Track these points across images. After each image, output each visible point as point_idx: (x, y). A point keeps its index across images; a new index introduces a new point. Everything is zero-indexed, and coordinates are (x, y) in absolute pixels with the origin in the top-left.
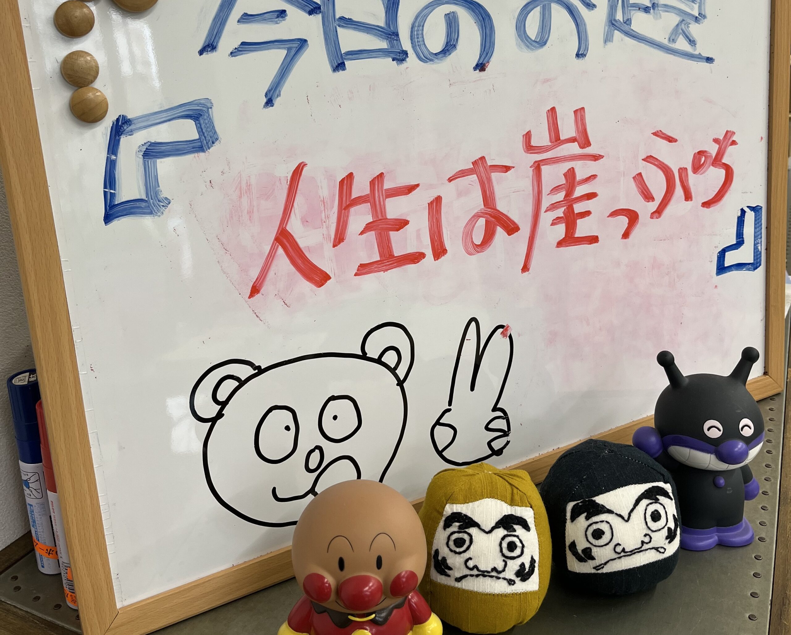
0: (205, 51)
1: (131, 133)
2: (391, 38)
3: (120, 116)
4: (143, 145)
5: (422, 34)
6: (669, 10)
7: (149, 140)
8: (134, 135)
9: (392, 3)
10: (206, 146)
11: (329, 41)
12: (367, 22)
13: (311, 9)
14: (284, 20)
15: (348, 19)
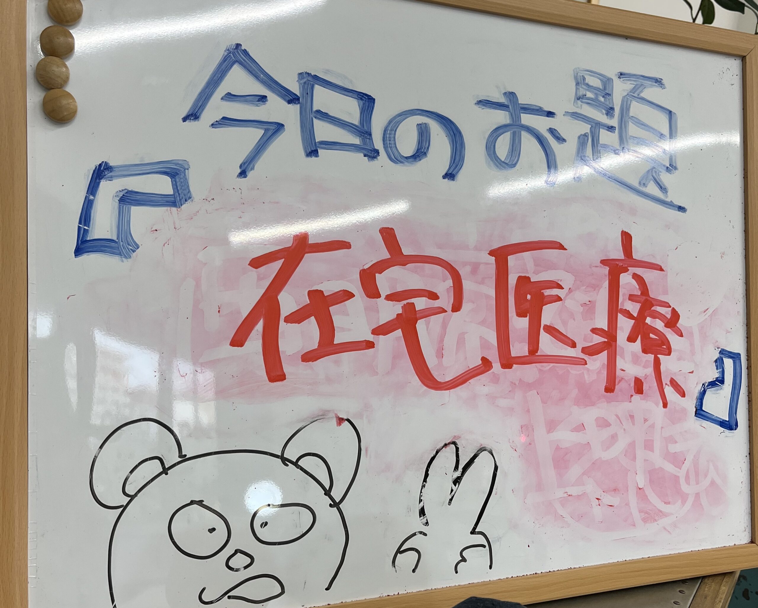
0: (188, 118)
1: (111, 179)
2: (364, 137)
3: (103, 162)
4: (120, 191)
5: (394, 138)
6: (639, 156)
7: (126, 188)
8: (113, 181)
9: (367, 107)
10: (179, 203)
11: (304, 129)
12: (342, 119)
13: (291, 99)
14: (264, 104)
15: (325, 113)
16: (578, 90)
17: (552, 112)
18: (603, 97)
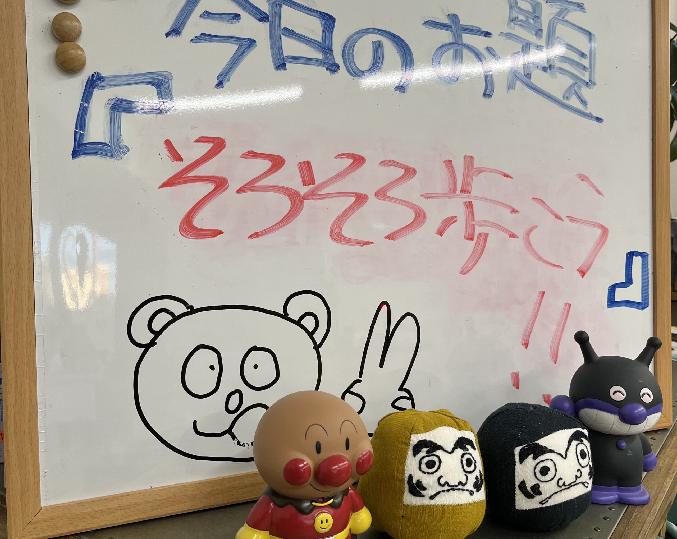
0: (171, 34)
1: (103, 88)
2: (326, 51)
3: (95, 73)
4: (111, 99)
5: (353, 53)
6: (563, 73)
7: (117, 96)
8: (105, 90)
9: (328, 25)
10: (164, 110)
11: (274, 45)
12: (306, 36)
13: (262, 18)
14: (238, 22)
15: (292, 30)
16: (511, 13)
17: (489, 33)
18: (533, 19)
